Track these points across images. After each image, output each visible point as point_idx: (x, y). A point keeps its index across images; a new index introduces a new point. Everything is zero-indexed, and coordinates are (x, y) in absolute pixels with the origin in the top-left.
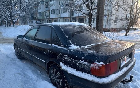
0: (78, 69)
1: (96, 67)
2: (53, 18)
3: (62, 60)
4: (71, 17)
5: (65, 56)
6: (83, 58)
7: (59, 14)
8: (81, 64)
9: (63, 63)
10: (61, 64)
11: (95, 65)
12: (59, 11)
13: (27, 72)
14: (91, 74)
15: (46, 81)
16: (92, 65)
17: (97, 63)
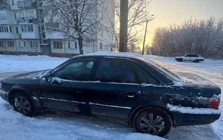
0: (194, 106)
1: (216, 99)
2: (4, 39)
3: (170, 101)
4: (40, 39)
5: (175, 96)
6: (199, 94)
7: (18, 32)
8: (198, 100)
9: (170, 104)
10: (169, 105)
11: (215, 98)
12: (17, 29)
13: (83, 132)
14: (209, 108)
15: (136, 133)
16: (211, 99)
17: (216, 96)
